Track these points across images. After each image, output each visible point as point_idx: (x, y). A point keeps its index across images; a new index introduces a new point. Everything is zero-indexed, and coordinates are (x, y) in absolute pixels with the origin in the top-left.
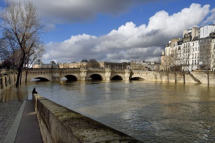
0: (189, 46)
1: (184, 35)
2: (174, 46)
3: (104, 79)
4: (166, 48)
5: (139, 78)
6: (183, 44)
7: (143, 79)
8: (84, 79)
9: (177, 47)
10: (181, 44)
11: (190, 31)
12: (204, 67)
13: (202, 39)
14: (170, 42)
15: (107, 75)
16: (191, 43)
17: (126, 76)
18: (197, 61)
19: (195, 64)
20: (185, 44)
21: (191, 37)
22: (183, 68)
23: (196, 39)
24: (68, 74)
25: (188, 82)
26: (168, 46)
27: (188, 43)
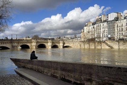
0: (100, 26)
1: (96, 19)
2: (90, 26)
3: (47, 47)
4: (84, 28)
5: (68, 46)
6: (96, 25)
7: (71, 47)
8: (35, 47)
9: (92, 26)
10: (95, 25)
11: (100, 17)
12: (111, 38)
13: (110, 21)
14: (86, 24)
15: (49, 45)
16: (102, 24)
17: (61, 45)
18: (106, 35)
19: (105, 37)
20: (98, 24)
21: (101, 20)
22: (96, 39)
23: (105, 21)
24: (23, 44)
25: (104, 48)
26: (86, 26)
27: (99, 24)
